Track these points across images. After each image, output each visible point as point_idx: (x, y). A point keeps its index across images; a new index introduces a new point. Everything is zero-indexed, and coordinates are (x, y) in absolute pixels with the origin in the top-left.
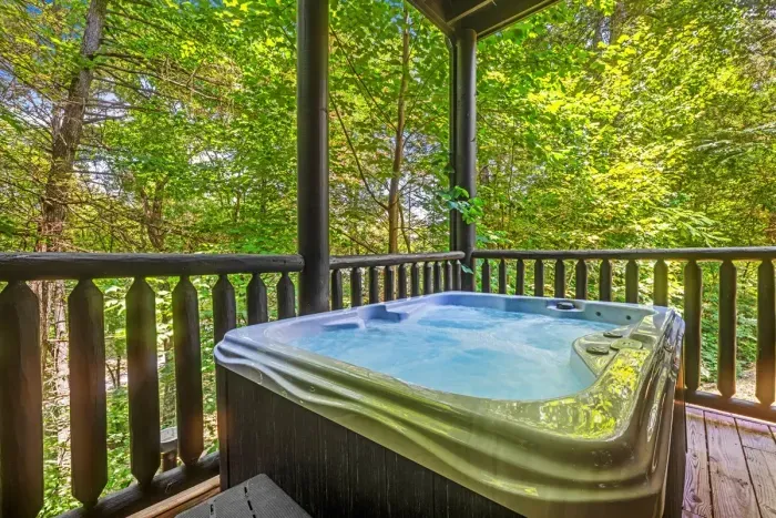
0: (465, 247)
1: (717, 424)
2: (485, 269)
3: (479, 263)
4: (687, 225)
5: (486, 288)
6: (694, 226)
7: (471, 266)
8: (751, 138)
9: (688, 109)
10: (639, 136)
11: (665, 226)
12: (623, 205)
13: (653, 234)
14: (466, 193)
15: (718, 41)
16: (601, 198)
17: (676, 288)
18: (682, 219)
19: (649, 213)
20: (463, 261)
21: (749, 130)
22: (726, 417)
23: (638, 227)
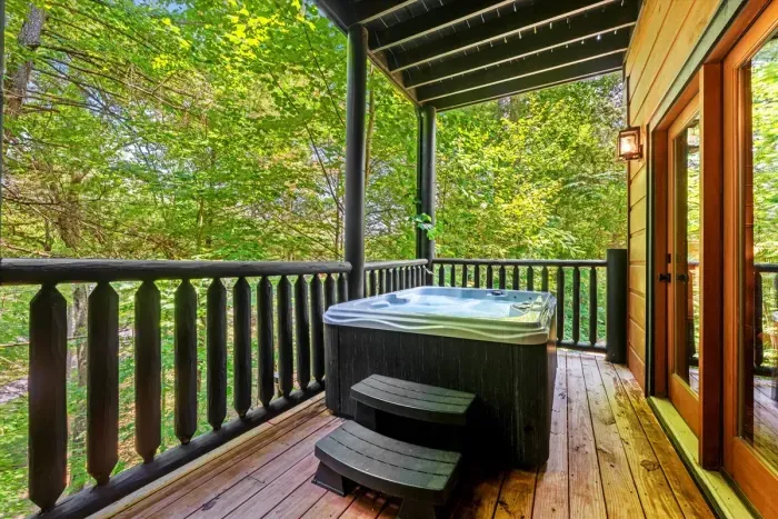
0: (427, 255)
1: (571, 357)
2: (441, 271)
3: (437, 267)
4: (560, 241)
5: (441, 283)
6: (565, 241)
7: (432, 270)
8: (598, 181)
9: (560, 159)
10: (530, 176)
11: (546, 241)
12: (520, 225)
13: (539, 246)
14: (430, 219)
15: (579, 106)
16: (506, 219)
17: (553, 286)
18: (556, 236)
19: (535, 233)
20: (427, 266)
21: (597, 175)
22: (576, 354)
23: (530, 242)
